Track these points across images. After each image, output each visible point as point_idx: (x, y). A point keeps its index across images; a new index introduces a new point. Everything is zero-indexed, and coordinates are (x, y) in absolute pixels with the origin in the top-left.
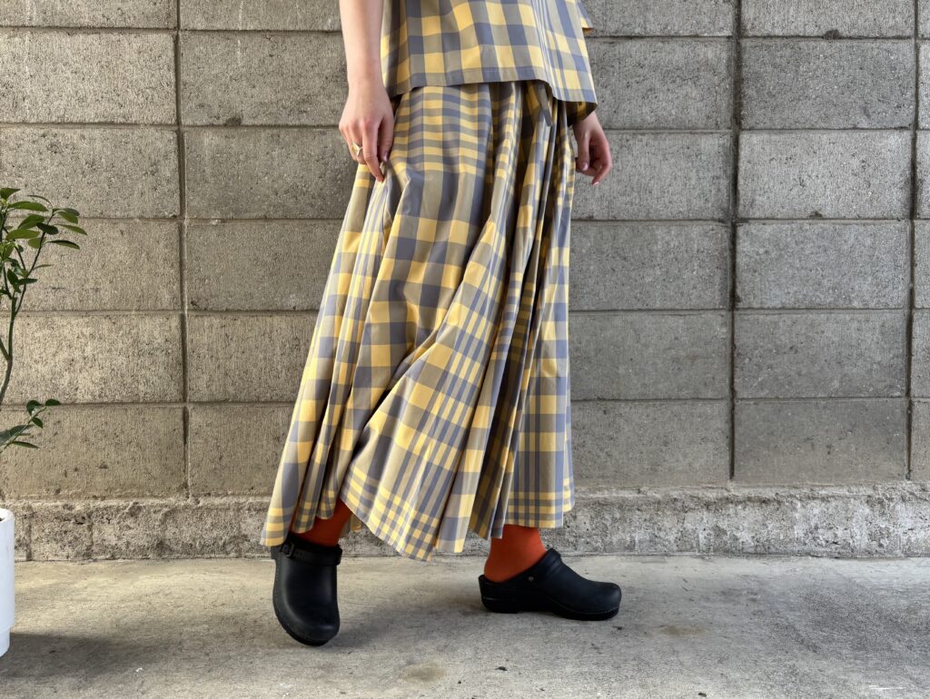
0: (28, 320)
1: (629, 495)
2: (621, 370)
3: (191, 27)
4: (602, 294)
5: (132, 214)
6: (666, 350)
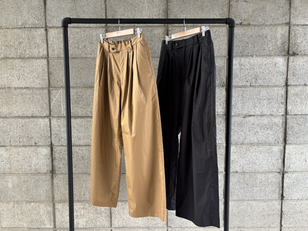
2: (246, 219)
4: (240, 195)
6: (260, 212)
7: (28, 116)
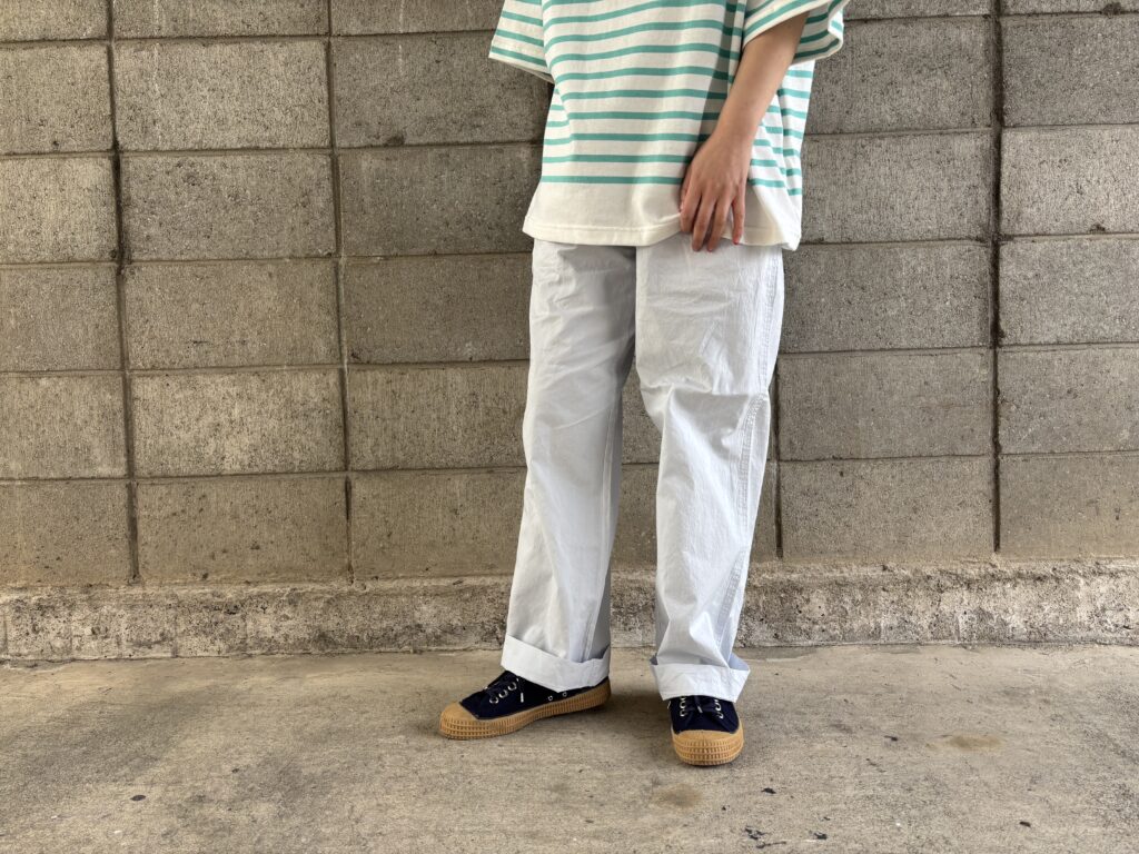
0: (168, 380)
1: (873, 572)
2: (861, 423)
3: (345, 31)
4: (836, 332)
5: (281, 253)
6: (912, 397)
7: (29, 37)
